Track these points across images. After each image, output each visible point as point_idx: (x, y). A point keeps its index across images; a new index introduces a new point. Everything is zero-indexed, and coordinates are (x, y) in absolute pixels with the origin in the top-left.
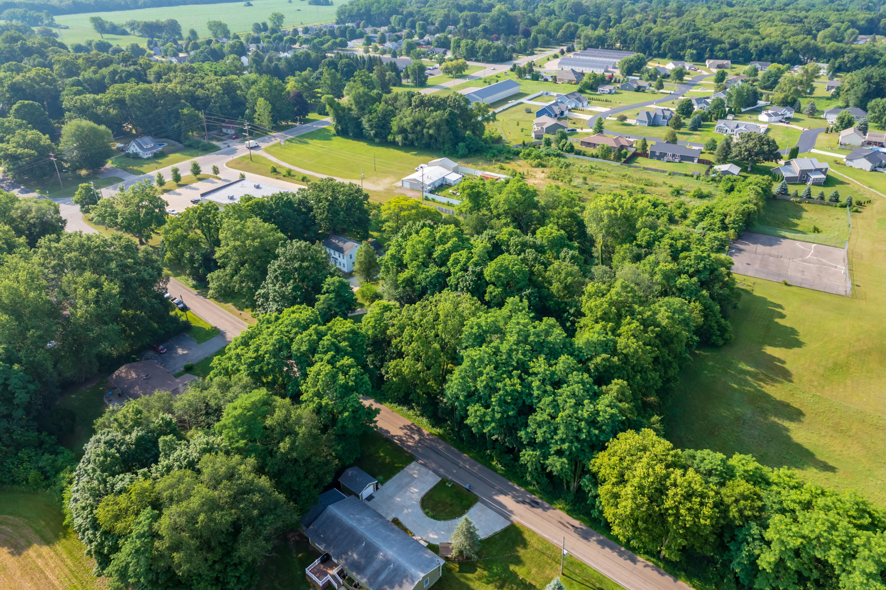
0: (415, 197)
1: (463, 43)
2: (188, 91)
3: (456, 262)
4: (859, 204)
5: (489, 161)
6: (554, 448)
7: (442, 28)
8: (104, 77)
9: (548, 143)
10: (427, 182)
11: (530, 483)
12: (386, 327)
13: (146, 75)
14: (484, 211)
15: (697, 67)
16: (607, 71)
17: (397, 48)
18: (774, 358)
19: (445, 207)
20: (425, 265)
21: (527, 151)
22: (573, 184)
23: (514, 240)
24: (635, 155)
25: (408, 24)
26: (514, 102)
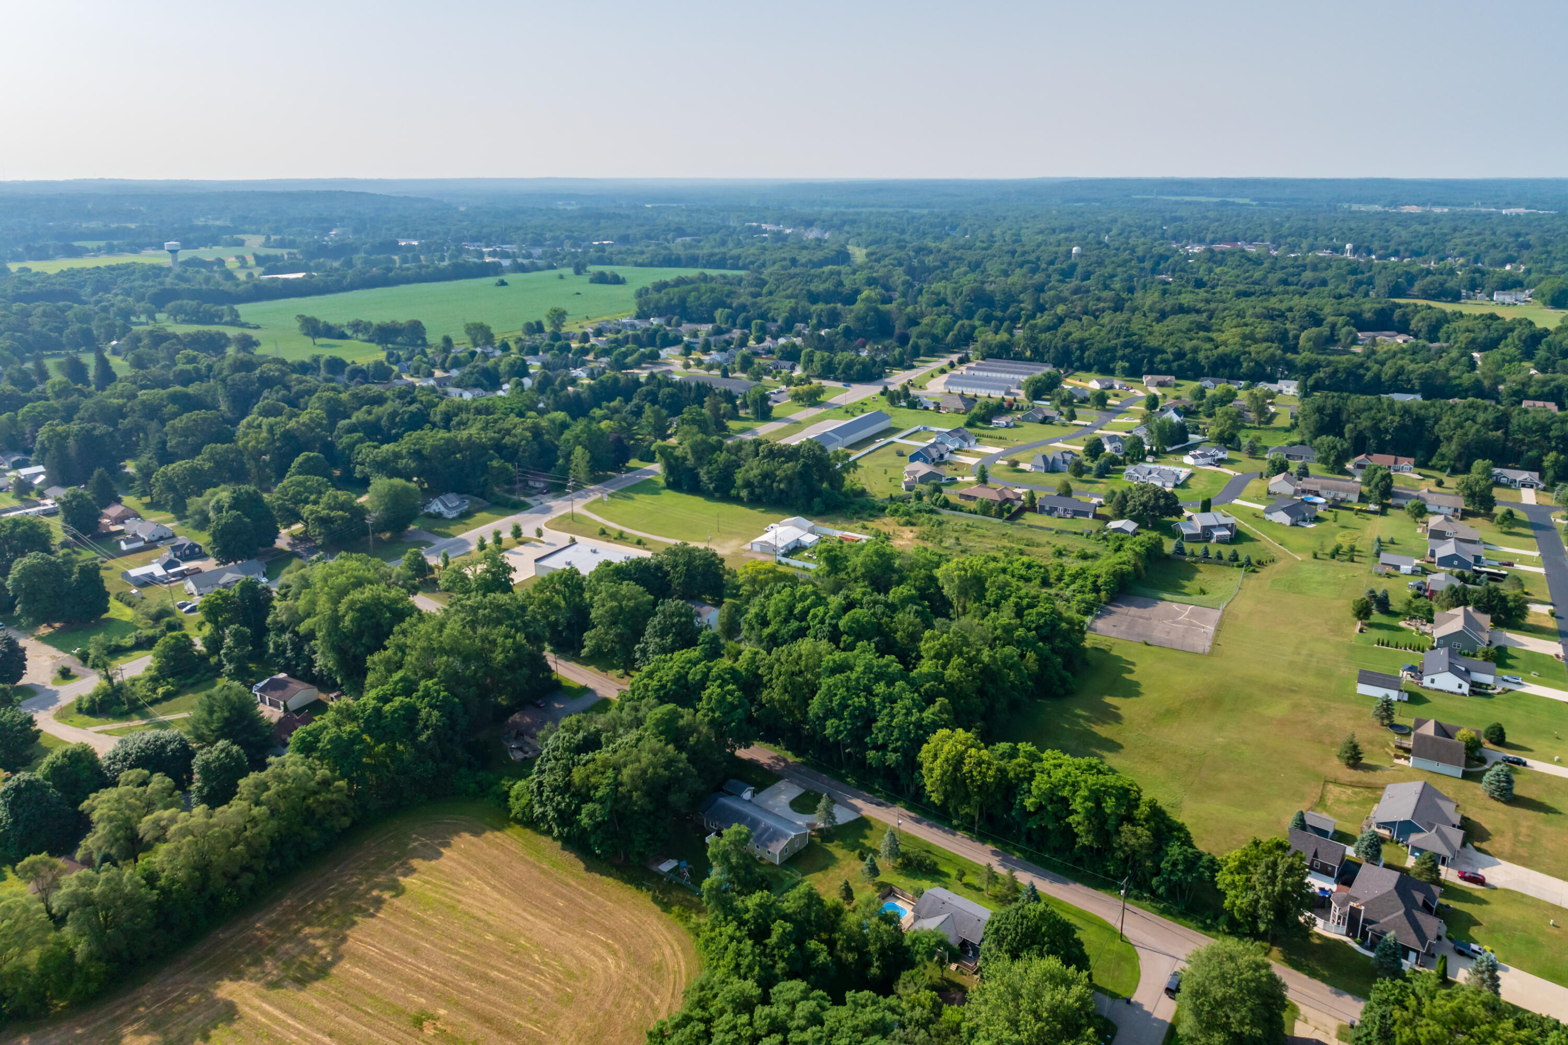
0: (769, 562)
1: (818, 355)
2: (493, 439)
3: (815, 616)
4: (1260, 563)
5: (849, 519)
6: (891, 747)
7: (787, 328)
8: (379, 419)
9: (919, 497)
10: (780, 545)
11: (877, 791)
12: (758, 668)
13: (429, 414)
14: (842, 575)
15: (1128, 384)
16: (1008, 393)
17: (727, 360)
18: (1111, 706)
19: (800, 572)
20: (786, 621)
21: (895, 506)
22: (944, 545)
23: (867, 598)
24: (1022, 510)
25: (739, 321)
26: (882, 442)
